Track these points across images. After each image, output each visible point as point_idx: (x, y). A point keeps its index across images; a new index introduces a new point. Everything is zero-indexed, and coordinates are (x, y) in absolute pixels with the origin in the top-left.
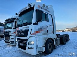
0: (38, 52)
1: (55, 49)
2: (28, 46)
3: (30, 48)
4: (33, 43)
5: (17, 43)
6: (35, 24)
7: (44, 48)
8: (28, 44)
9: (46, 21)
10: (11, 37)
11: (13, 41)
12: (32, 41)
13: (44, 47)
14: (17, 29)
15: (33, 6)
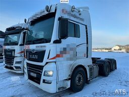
0: (59, 89)
1: (88, 84)
2: (43, 77)
3: (46, 81)
4: (51, 73)
5: (26, 71)
6: (55, 42)
7: (69, 83)
8: (44, 75)
9: (75, 36)
10: (16, 60)
11: (20, 67)
12: (49, 71)
13: (70, 81)
14: (26, 47)
15: (54, 11)
